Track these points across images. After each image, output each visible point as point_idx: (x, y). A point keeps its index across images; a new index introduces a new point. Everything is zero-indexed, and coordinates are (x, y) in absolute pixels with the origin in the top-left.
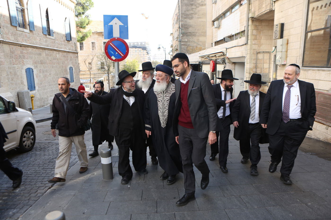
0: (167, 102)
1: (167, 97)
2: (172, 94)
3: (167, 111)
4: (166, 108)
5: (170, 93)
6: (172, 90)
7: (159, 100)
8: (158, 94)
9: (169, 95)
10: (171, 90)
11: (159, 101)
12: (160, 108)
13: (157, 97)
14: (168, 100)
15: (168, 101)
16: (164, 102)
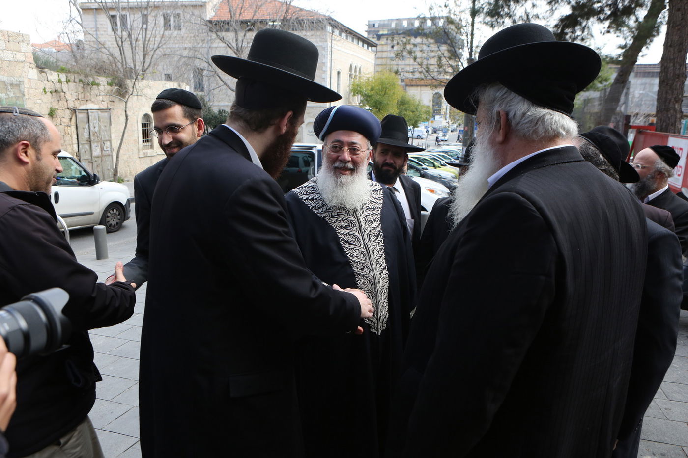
0: (377, 241)
1: (372, 222)
2: (380, 210)
3: (385, 271)
4: (380, 261)
5: (374, 210)
6: (373, 197)
7: (349, 239)
8: (333, 217)
9: (375, 217)
10: (373, 199)
11: (347, 242)
12: (360, 266)
13: (334, 226)
14: (378, 236)
15: (380, 239)
16: (369, 244)
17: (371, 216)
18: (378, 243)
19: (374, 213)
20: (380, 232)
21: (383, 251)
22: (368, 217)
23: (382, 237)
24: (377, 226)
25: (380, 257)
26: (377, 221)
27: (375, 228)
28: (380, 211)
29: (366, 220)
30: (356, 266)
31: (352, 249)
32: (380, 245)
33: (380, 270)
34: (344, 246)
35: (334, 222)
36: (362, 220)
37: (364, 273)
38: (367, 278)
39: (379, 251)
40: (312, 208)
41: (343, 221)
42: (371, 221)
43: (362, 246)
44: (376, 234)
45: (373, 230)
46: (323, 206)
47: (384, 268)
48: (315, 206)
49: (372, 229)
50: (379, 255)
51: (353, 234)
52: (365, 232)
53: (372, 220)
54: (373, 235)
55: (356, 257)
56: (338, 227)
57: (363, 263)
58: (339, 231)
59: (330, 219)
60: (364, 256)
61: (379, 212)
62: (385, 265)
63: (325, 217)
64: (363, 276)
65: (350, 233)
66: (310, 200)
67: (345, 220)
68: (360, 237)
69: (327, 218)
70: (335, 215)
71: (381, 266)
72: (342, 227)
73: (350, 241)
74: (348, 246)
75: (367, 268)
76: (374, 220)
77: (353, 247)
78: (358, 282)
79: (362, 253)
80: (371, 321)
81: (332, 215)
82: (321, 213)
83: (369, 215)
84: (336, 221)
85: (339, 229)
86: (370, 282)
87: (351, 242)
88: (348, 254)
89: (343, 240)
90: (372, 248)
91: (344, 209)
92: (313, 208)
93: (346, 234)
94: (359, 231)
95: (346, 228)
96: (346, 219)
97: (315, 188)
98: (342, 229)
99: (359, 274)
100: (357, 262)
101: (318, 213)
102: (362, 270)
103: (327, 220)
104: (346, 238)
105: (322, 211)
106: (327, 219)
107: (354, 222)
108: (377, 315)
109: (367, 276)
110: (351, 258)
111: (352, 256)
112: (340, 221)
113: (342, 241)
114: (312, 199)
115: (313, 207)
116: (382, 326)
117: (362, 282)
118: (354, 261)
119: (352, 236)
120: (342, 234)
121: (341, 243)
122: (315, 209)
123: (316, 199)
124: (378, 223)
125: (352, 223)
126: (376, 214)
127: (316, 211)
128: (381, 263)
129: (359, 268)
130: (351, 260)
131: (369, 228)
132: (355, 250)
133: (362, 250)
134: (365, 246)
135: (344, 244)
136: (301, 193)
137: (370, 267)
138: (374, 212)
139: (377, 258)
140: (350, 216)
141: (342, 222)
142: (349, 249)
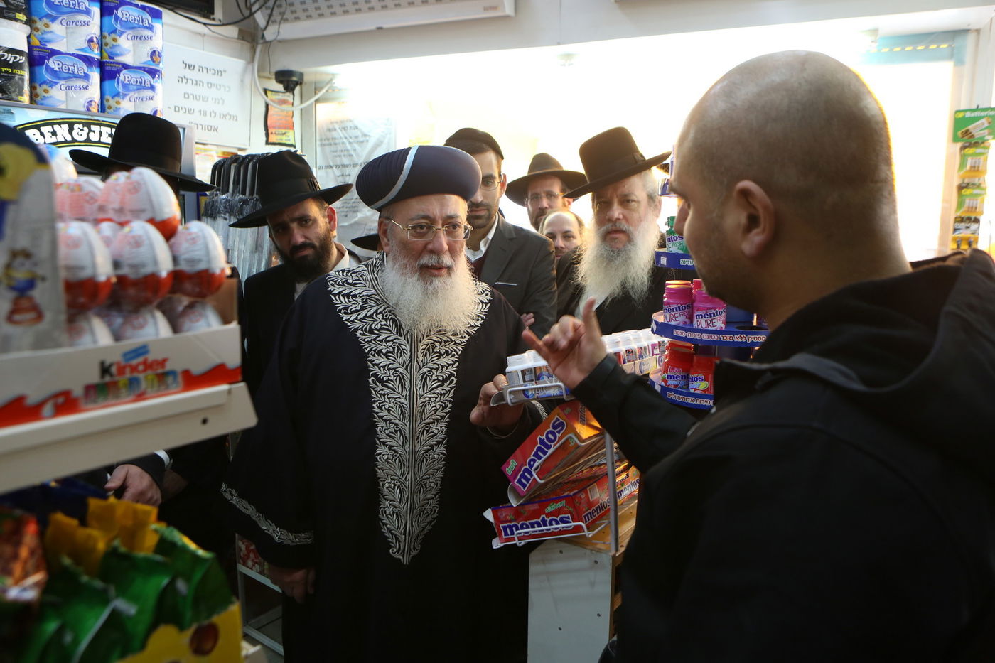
17: (443, 343)
18: (441, 394)
19: (452, 341)
20: (451, 375)
21: (446, 410)
22: (437, 344)
23: (451, 386)
24: (449, 365)
25: (438, 420)
26: (453, 356)
27: (443, 367)
28: (466, 339)
29: (428, 349)
30: (382, 427)
31: (384, 395)
32: (444, 399)
33: (429, 443)
34: (374, 386)
35: (370, 341)
36: (421, 347)
37: (393, 443)
38: (396, 452)
39: (437, 410)
40: (340, 311)
41: (387, 342)
42: (439, 352)
43: (404, 394)
44: (441, 378)
45: (437, 369)
46: (362, 309)
47: (439, 443)
48: (347, 308)
49: (436, 366)
50: (434, 417)
51: (394, 369)
52: (420, 369)
53: (443, 352)
54: (434, 377)
55: (388, 410)
56: (375, 351)
57: (396, 424)
58: (373, 358)
59: (364, 335)
60: (402, 412)
61: (464, 340)
62: (443, 436)
63: (357, 329)
64: (390, 448)
65: (390, 366)
66: (344, 296)
67: (389, 341)
68: (407, 378)
69: (360, 331)
70: (376, 329)
71: (432, 437)
72: (380, 353)
73: (385, 379)
74: (380, 387)
75: (401, 433)
76: (447, 352)
77: (387, 391)
78: (378, 457)
79: (401, 406)
80: (392, 534)
81: (370, 327)
82: (353, 321)
83: (441, 343)
84: (375, 340)
85: (374, 356)
86: (400, 461)
87: (387, 381)
88: (375, 402)
89: (375, 375)
90: (423, 400)
91: (394, 321)
92: (343, 311)
93: (384, 367)
94: (407, 366)
95: (386, 355)
96: (392, 340)
97: (361, 276)
98: (379, 354)
99: (384, 443)
100: (386, 421)
101: (347, 320)
102: (391, 437)
103: (359, 335)
104: (382, 374)
105: (356, 318)
106: (358, 333)
107: (404, 347)
108: (405, 526)
109: (397, 449)
110: (378, 410)
111: (380, 408)
112: (381, 341)
113: (373, 378)
114: (348, 295)
115: (343, 309)
116: (414, 548)
117: (385, 457)
118: (381, 417)
119: (392, 372)
120: (377, 365)
121: (370, 381)
122: (345, 313)
123: (355, 296)
124: (454, 359)
125: (399, 349)
126: (456, 343)
127: (345, 317)
128: (436, 432)
129: (387, 432)
130: (377, 413)
131: (430, 365)
132: (389, 398)
133: (402, 401)
134: (410, 395)
135: (375, 383)
136: (336, 282)
137: (407, 433)
138: (453, 338)
139: (428, 421)
140: (400, 335)
141: (384, 343)
142: (380, 394)
